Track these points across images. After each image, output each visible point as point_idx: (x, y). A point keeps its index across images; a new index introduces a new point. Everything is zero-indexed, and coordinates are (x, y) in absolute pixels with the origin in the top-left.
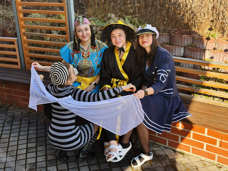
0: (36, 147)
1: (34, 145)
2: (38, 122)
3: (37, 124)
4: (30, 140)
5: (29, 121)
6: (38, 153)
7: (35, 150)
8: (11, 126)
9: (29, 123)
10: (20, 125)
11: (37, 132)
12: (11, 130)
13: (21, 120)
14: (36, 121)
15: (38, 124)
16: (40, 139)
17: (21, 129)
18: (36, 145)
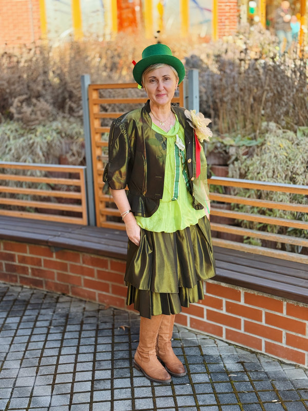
0: (112, 380)
1: (108, 374)
2: (115, 330)
3: (113, 333)
4: (100, 363)
5: (98, 326)
6: (116, 392)
7: (109, 386)
8: (63, 333)
9: (98, 330)
10: (80, 332)
11: (113, 348)
12: (62, 340)
13: (82, 324)
14: (111, 327)
15: (116, 333)
16: (120, 363)
17: (82, 341)
18: (112, 375)
